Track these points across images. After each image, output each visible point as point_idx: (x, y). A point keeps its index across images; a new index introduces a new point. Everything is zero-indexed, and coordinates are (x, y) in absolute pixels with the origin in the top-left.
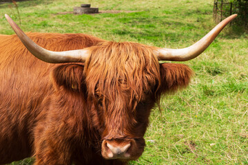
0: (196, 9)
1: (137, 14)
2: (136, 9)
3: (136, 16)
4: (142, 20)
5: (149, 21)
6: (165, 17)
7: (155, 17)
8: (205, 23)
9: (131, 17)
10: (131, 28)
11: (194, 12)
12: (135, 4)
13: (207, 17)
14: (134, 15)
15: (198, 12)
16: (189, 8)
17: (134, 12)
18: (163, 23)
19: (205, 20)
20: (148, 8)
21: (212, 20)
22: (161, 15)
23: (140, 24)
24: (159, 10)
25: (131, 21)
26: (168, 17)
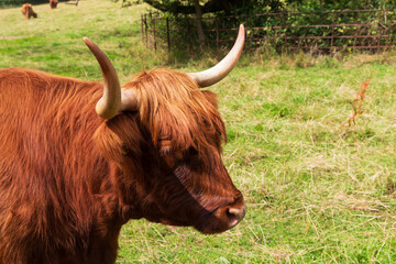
0: (113, 30)
1: (26, 40)
2: (22, 33)
3: (25, 44)
4: (36, 50)
5: (48, 51)
6: (70, 43)
7: (55, 45)
8: (133, 49)
9: (18, 45)
10: (22, 63)
11: (110, 34)
12: (18, 25)
13: (132, 40)
14: (21, 43)
15: (117, 33)
16: (103, 28)
17: (20, 37)
18: (71, 52)
19: (131, 45)
20: (41, 31)
21: (141, 43)
22: (64, 40)
23: (36, 55)
24: (58, 33)
25: (20, 51)
26: (75, 43)
